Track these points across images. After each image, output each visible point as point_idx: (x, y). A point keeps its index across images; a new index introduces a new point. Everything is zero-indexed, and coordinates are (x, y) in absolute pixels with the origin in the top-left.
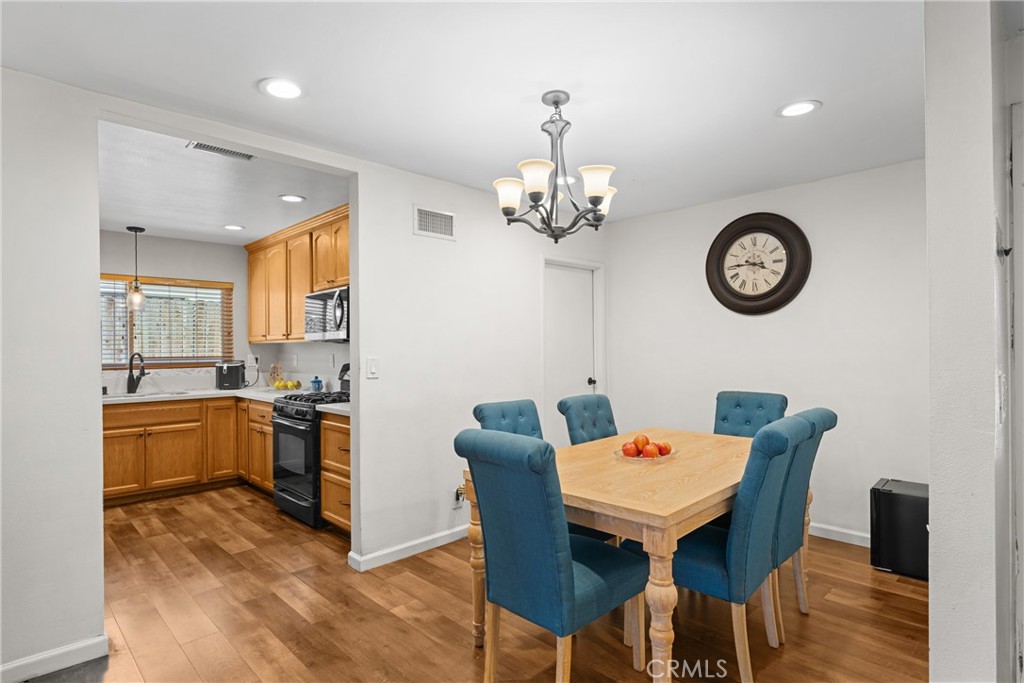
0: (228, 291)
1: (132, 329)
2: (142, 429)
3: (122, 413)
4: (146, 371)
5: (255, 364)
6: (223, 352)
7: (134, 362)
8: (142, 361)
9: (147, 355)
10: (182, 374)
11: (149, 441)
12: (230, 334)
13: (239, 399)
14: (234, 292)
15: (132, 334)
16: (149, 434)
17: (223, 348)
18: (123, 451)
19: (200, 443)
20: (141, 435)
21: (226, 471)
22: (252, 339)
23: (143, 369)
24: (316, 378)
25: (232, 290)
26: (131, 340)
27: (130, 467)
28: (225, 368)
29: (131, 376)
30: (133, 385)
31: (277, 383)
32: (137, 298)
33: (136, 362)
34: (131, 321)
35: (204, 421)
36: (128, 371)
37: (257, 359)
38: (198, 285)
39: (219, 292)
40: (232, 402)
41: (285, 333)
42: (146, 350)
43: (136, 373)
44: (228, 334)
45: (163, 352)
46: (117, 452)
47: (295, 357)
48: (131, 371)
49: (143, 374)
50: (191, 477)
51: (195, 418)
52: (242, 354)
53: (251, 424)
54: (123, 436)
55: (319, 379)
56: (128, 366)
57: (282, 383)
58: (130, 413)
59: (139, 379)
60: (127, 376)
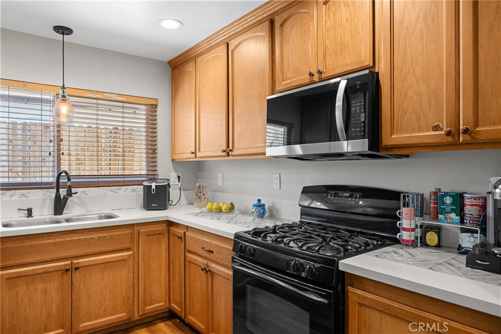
0: (153, 108)
1: (59, 145)
2: (69, 262)
3: (45, 245)
4: (73, 190)
5: (177, 183)
6: (148, 170)
7: (61, 181)
8: (69, 180)
9: (74, 174)
10: (109, 193)
11: (77, 276)
12: (154, 151)
13: (170, 224)
14: (158, 108)
15: (59, 150)
16: (77, 269)
17: (148, 166)
18: (46, 290)
19: (131, 275)
20: (67, 270)
21: (158, 305)
22: (175, 157)
23: (70, 188)
24: (259, 201)
25: (156, 106)
26: (59, 156)
27: (54, 309)
28: (154, 187)
29: (58, 196)
30: (59, 206)
31: (209, 205)
32: (64, 109)
33: (63, 180)
34: (58, 136)
35: (135, 250)
36: (55, 190)
37: (179, 177)
38: (125, 99)
39: (144, 107)
40: (163, 227)
41: (224, 149)
42: (74, 167)
43: (63, 192)
44: (152, 151)
45: (88, 169)
46: (39, 293)
47: (220, 175)
48: (58, 191)
49: (70, 194)
50: (122, 315)
51: (126, 246)
52: (166, 172)
53: (188, 255)
54: (46, 272)
55: (262, 202)
56: (54, 185)
57: (215, 205)
58: (55, 244)
59: (66, 199)
60: (54, 196)
